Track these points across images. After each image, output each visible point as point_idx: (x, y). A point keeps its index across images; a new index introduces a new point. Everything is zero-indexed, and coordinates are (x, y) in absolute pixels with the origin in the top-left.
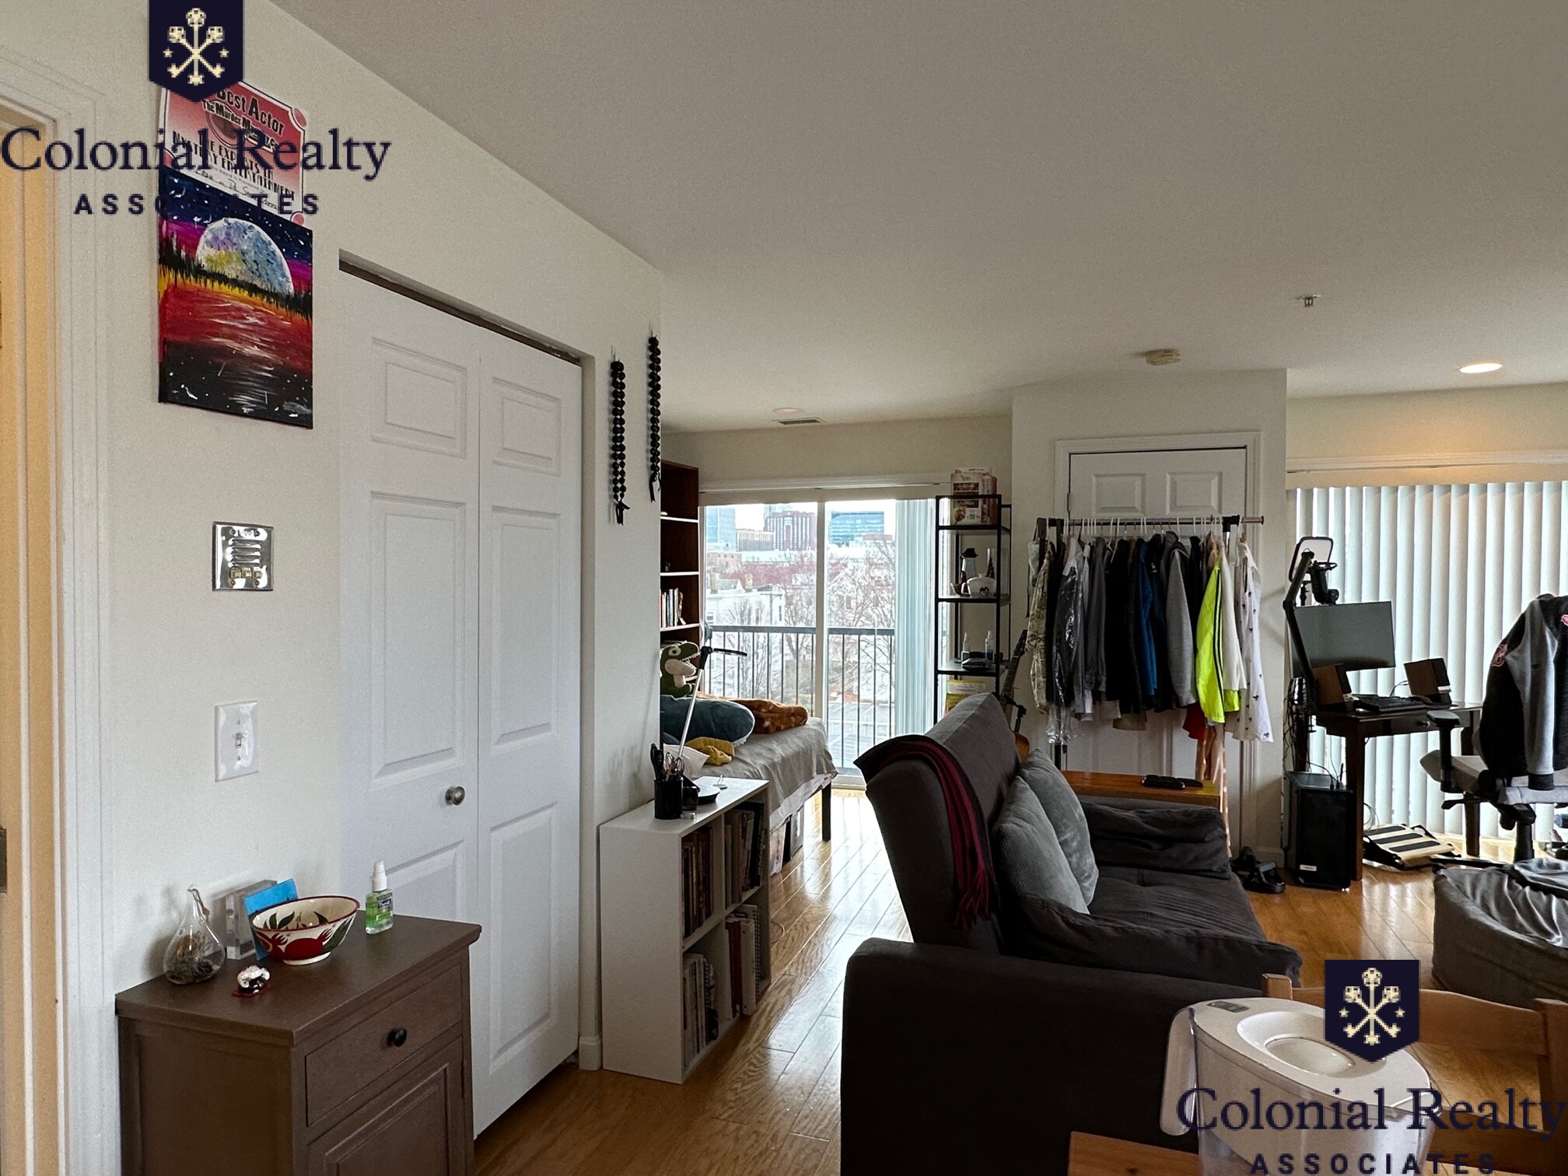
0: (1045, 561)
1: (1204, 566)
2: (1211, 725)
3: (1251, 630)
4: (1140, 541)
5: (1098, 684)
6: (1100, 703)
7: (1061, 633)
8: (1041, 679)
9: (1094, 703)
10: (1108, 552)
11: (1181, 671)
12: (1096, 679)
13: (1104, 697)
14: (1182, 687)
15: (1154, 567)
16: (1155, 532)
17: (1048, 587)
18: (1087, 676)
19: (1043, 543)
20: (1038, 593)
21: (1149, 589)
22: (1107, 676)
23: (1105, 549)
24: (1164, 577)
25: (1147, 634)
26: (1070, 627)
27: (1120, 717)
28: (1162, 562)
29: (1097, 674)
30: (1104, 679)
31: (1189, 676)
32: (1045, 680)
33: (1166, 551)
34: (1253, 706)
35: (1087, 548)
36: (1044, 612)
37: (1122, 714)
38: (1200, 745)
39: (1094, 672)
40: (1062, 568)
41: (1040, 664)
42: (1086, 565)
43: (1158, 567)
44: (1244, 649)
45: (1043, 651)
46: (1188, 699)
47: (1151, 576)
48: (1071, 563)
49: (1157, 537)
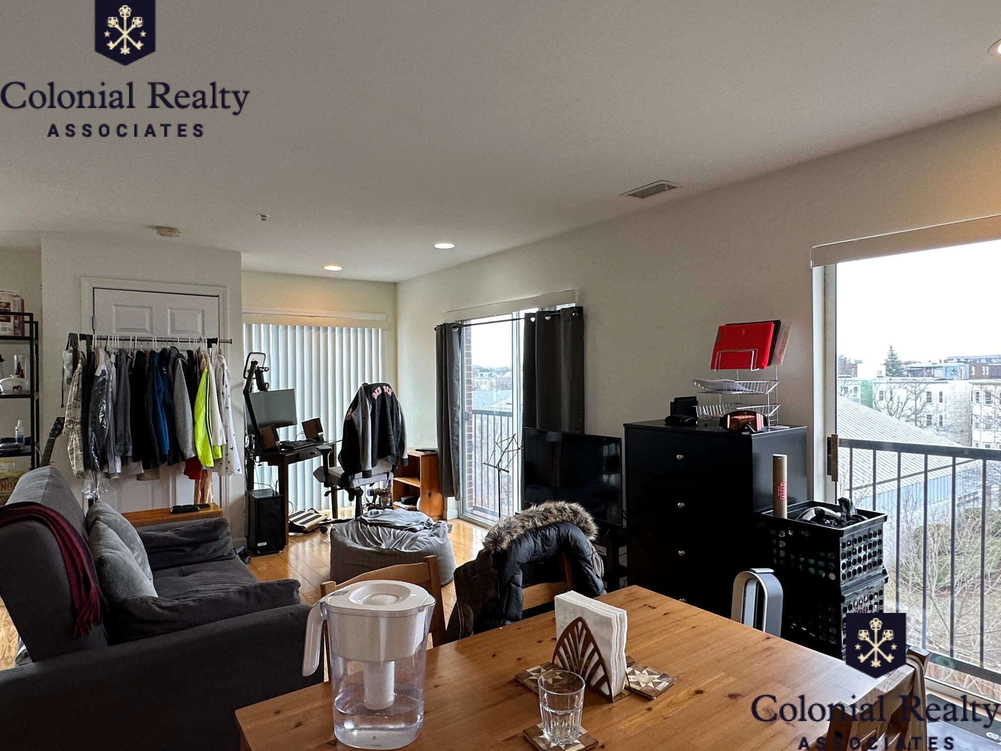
0: (79, 365)
1: (198, 370)
2: (204, 469)
3: (228, 408)
4: (152, 352)
5: (126, 451)
6: (127, 464)
7: (96, 417)
8: (79, 452)
9: (122, 465)
10: (129, 359)
11: (185, 436)
12: (125, 448)
13: (130, 460)
14: (186, 447)
15: (164, 370)
16: (163, 347)
17: (82, 385)
18: (118, 447)
19: (75, 352)
20: (73, 390)
21: (162, 384)
22: (133, 445)
23: (127, 357)
24: (172, 376)
25: (161, 414)
26: (103, 413)
27: (143, 472)
28: (170, 367)
29: (125, 445)
30: (131, 447)
31: (190, 440)
32: (82, 452)
33: (171, 360)
34: (230, 453)
35: (113, 357)
36: (80, 403)
37: (144, 469)
38: (196, 483)
39: (123, 443)
40: (94, 371)
41: (78, 442)
42: (114, 368)
43: (167, 370)
44: (224, 420)
45: (79, 432)
46: (191, 455)
47: (163, 375)
48: (102, 367)
49: (164, 350)
